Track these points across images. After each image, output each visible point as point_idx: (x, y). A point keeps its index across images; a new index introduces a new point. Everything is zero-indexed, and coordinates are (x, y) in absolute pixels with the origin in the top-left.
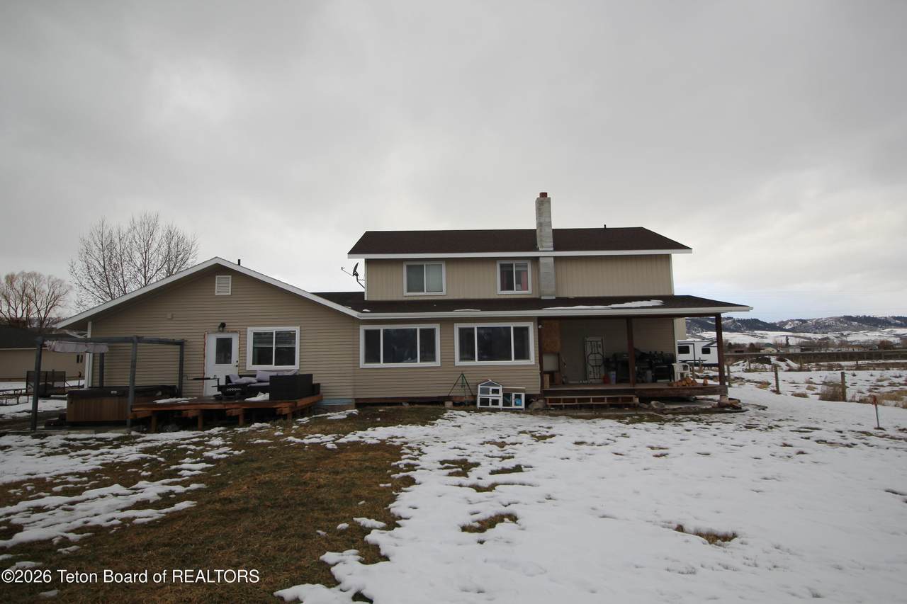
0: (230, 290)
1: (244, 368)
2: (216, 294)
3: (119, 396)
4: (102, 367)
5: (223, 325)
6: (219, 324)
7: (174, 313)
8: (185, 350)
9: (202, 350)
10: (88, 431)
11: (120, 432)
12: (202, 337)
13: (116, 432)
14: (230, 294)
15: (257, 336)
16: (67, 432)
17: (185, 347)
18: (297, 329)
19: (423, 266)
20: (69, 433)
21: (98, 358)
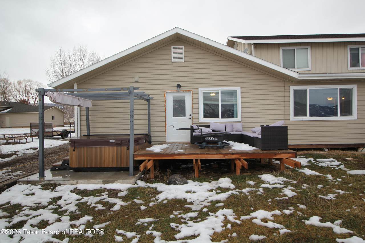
0: (183, 58)
1: (197, 120)
2: (172, 61)
3: (118, 144)
4: (88, 119)
5: (179, 86)
6: (176, 85)
7: (140, 76)
8: (151, 106)
9: (164, 105)
10: (96, 181)
11: (127, 183)
12: (163, 95)
13: (123, 183)
14: (183, 61)
15: (206, 95)
16: (75, 182)
17: (151, 103)
18: (238, 89)
19: (294, 50)
20: (77, 183)
21: (84, 112)
